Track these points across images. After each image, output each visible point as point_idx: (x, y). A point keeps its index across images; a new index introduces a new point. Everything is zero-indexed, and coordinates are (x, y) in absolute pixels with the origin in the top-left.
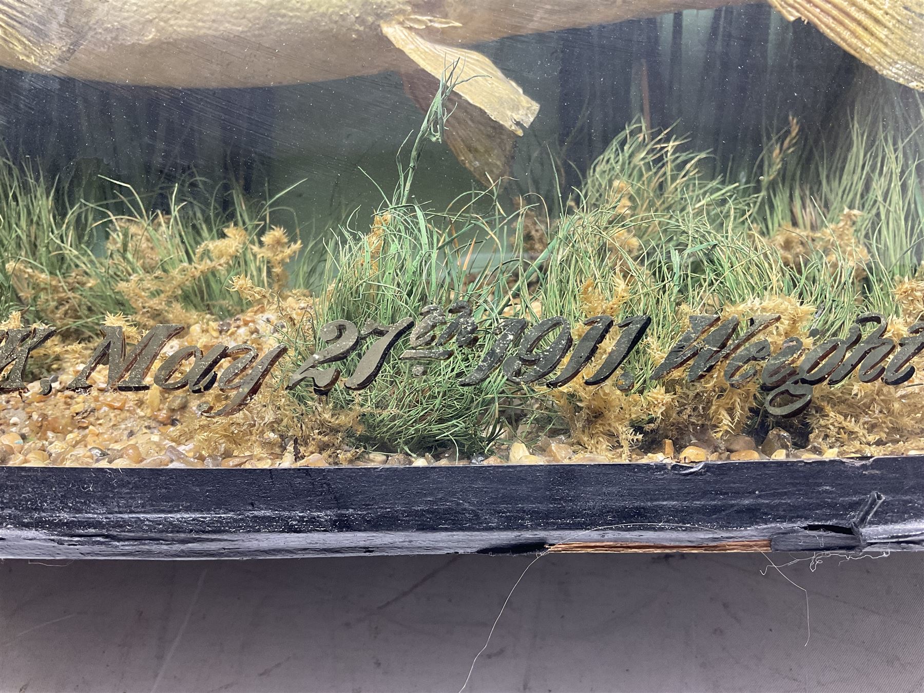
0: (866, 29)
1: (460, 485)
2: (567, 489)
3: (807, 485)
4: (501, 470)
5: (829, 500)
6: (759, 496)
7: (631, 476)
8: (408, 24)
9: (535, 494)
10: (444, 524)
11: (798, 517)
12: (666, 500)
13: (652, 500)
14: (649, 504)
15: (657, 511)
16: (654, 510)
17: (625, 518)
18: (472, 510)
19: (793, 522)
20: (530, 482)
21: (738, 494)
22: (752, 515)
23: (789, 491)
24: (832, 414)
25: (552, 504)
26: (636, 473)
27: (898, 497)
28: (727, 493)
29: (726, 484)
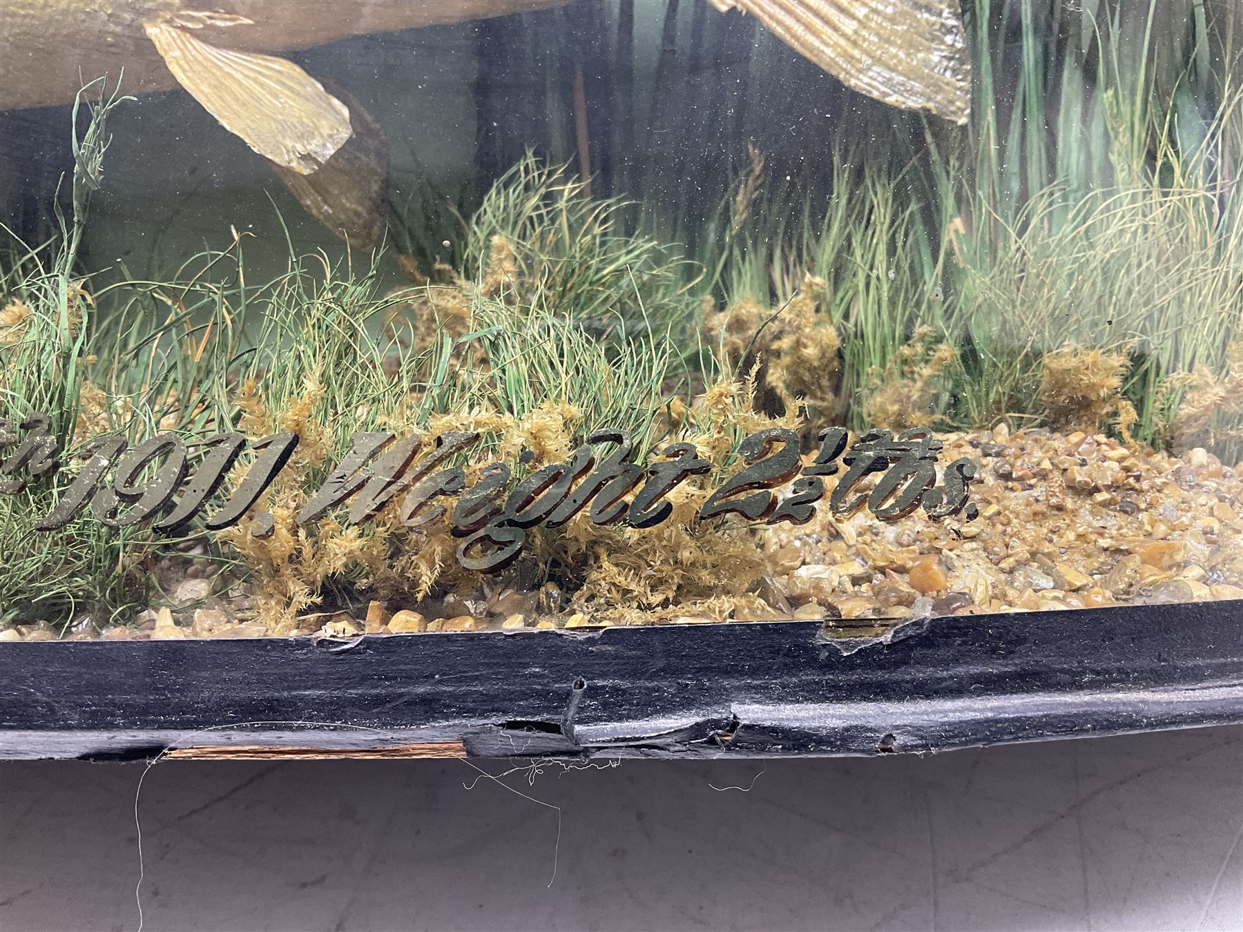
0: (826, 21)
1: (31, 668)
2: (174, 675)
3: (509, 666)
4: (84, 647)
5: (539, 687)
6: (440, 682)
7: (261, 656)
8: (179, 22)
9: (130, 682)
10: (8, 721)
11: (493, 710)
12: (310, 689)
13: (289, 688)
14: (286, 694)
15: (295, 704)
16: (292, 702)
17: (251, 714)
18: (47, 703)
19: (486, 718)
20: (124, 664)
21: (410, 678)
22: (429, 709)
23: (482, 675)
24: (606, 565)
25: (152, 694)
26: (268, 651)
27: (639, 683)
28: (395, 678)
29: (395, 665)
